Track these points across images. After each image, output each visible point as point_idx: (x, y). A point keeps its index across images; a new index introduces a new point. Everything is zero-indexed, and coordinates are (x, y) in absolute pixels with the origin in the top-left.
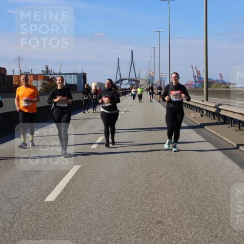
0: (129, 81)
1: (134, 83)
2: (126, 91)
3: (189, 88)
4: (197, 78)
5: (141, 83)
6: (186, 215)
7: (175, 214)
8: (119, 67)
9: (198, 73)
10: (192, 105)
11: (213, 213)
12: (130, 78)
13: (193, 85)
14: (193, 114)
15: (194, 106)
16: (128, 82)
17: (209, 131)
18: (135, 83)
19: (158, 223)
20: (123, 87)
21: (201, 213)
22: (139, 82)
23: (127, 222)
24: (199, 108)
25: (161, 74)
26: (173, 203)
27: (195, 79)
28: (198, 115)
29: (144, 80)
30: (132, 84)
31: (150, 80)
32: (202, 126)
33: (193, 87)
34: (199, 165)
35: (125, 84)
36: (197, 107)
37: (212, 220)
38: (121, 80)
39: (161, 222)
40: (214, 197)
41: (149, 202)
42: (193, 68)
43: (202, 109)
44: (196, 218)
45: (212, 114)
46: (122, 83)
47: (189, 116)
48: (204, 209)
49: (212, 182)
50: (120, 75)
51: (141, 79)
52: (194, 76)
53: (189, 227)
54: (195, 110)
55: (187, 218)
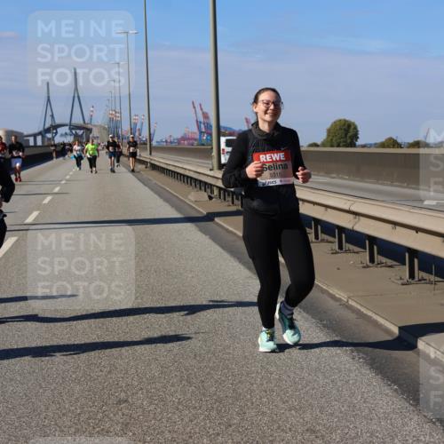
0: (71, 129)
1: (80, 132)
3: (189, 144)
4: (202, 126)
5: (95, 133)
6: (173, 385)
7: (153, 386)
8: (49, 100)
9: (206, 116)
10: (191, 178)
11: (224, 381)
12: (73, 122)
13: (196, 140)
14: (193, 193)
15: (196, 180)
16: (68, 131)
17: (223, 228)
18: (83, 132)
19: (120, 402)
21: (202, 382)
22: (90, 130)
23: (59, 403)
24: (206, 183)
25: (133, 117)
26: (149, 365)
27: (199, 127)
28: (204, 196)
29: (101, 126)
30: (76, 136)
31: (114, 126)
32: (210, 217)
33: (196, 143)
34: (201, 290)
35: (62, 135)
36: (201, 181)
37: (222, 395)
38: (55, 127)
39: (126, 401)
40: (228, 351)
41: (103, 364)
42: (194, 107)
43: (211, 185)
44: (193, 392)
45: (229, 195)
46: (56, 133)
47: (186, 198)
48: (209, 373)
49: (226, 323)
50: (52, 116)
51: (95, 126)
52: (197, 121)
53: (178, 409)
54: (198, 186)
55: (175, 392)
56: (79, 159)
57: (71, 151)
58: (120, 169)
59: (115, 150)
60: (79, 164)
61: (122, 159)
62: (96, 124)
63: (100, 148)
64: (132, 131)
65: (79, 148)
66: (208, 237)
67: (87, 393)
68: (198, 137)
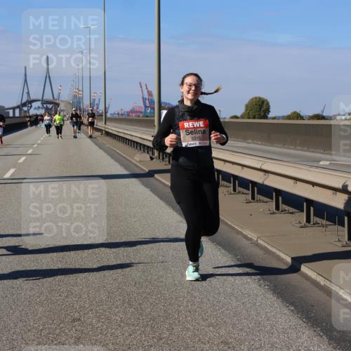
0: (42, 104)
1: (50, 106)
2: (36, 119)
3: (135, 116)
4: (147, 102)
5: (62, 107)
6: (117, 307)
7: (101, 307)
8: (26, 81)
9: (150, 94)
10: (137, 143)
11: (158, 304)
12: (44, 98)
13: (141, 112)
14: (138, 155)
15: (141, 144)
16: (41, 105)
17: (161, 182)
18: (52, 106)
19: (74, 320)
20: (32, 112)
21: (141, 304)
22: (58, 105)
23: (26, 322)
24: (148, 147)
25: (92, 94)
26: (98, 291)
27: (144, 103)
28: (147, 157)
29: (66, 101)
30: (47, 109)
31: (77, 102)
32: (151, 174)
33: (141, 115)
34: (142, 231)
35: (35, 108)
36: (144, 145)
37: (155, 314)
38: (31, 102)
39: (79, 320)
40: (161, 280)
41: (62, 290)
42: (141, 87)
43: (153, 149)
44: (133, 312)
45: (166, 156)
46: (31, 107)
47: (133, 158)
48: (145, 298)
49: (160, 258)
50: (28, 93)
51: (62, 101)
52: (143, 98)
53: (120, 326)
54: (142, 149)
55: (118, 312)
56: (48, 127)
57: (42, 120)
58: (81, 135)
59: (77, 120)
61: (82, 127)
62: (63, 99)
63: (65, 118)
64: (92, 105)
65: (49, 118)
66: (149, 189)
67: (48, 313)
68: (143, 110)
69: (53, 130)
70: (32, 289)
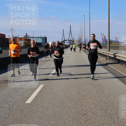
1: (71, 42)
4: (104, 40)
5: (75, 42)
6: (98, 110)
7: (93, 110)
8: (63, 34)
9: (105, 37)
10: (101, 54)
11: (112, 110)
12: (69, 39)
13: (102, 43)
14: (102, 58)
15: (102, 54)
16: (68, 42)
17: (110, 67)
18: (72, 42)
19: (84, 114)
21: (106, 109)
22: (74, 41)
23: (68, 114)
24: (105, 55)
25: (85, 38)
26: (92, 104)
27: (103, 40)
28: (105, 58)
29: (77, 40)
30: (70, 43)
31: (80, 40)
32: (106, 64)
34: (105, 84)
35: (66, 43)
36: (104, 55)
37: (112, 113)
38: (65, 41)
39: (86, 114)
40: (113, 101)
41: (79, 104)
42: (102, 35)
43: (107, 56)
44: (104, 112)
45: (112, 58)
47: (100, 59)
48: (108, 107)
49: (112, 93)
50: (64, 38)
52: (102, 38)
53: (100, 117)
54: (103, 56)
55: (99, 112)
56: (71, 49)
60: (71, 50)
63: (76, 46)
66: (106, 70)
67: (75, 111)
69: (73, 50)
70: (69, 103)
